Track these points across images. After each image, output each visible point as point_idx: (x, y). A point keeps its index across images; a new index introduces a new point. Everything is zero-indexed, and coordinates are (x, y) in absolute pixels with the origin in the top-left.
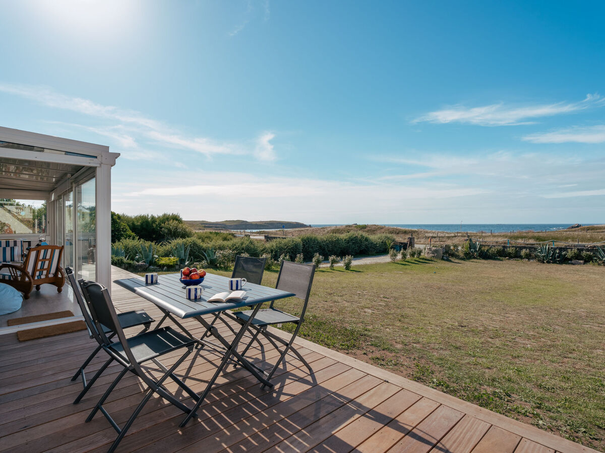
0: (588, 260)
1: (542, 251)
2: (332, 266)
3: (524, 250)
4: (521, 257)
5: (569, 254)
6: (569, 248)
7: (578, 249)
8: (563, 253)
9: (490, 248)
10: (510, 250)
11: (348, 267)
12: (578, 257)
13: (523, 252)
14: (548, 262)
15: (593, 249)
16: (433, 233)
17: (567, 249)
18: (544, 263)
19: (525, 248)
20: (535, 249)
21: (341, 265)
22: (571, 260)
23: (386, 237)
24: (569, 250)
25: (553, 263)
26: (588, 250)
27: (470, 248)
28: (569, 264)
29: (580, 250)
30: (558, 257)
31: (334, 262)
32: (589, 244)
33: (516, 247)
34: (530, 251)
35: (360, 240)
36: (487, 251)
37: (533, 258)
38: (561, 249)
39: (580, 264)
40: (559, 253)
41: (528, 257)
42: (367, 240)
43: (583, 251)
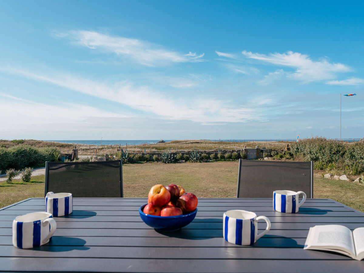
0: (187, 160)
1: (164, 156)
2: (10, 179)
3: (155, 156)
4: (153, 160)
5: (178, 156)
6: (178, 153)
7: (182, 154)
8: (175, 156)
9: (135, 155)
10: (147, 156)
11: (27, 179)
12: (182, 158)
13: (154, 157)
14: (168, 163)
15: (189, 153)
16: (86, 146)
17: (177, 153)
18: (166, 163)
19: (155, 154)
20: (161, 154)
21: (19, 177)
22: (179, 160)
23: (53, 150)
24: (178, 154)
25: (171, 163)
26: (186, 154)
27: (122, 156)
28: (178, 163)
29: (183, 154)
30: (173, 159)
31: (12, 175)
32: (186, 151)
33: (150, 154)
34: (158, 156)
35: (29, 153)
36: (133, 157)
37: (160, 161)
38: (174, 154)
39: (183, 162)
40: (173, 156)
41: (157, 160)
42: (36, 152)
43: (184, 154)
